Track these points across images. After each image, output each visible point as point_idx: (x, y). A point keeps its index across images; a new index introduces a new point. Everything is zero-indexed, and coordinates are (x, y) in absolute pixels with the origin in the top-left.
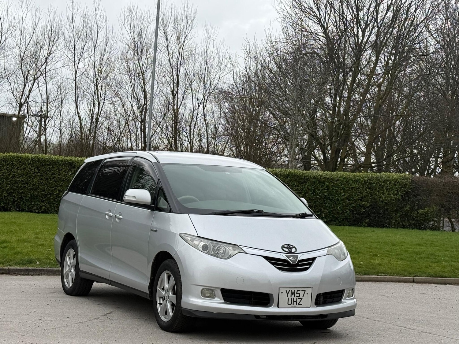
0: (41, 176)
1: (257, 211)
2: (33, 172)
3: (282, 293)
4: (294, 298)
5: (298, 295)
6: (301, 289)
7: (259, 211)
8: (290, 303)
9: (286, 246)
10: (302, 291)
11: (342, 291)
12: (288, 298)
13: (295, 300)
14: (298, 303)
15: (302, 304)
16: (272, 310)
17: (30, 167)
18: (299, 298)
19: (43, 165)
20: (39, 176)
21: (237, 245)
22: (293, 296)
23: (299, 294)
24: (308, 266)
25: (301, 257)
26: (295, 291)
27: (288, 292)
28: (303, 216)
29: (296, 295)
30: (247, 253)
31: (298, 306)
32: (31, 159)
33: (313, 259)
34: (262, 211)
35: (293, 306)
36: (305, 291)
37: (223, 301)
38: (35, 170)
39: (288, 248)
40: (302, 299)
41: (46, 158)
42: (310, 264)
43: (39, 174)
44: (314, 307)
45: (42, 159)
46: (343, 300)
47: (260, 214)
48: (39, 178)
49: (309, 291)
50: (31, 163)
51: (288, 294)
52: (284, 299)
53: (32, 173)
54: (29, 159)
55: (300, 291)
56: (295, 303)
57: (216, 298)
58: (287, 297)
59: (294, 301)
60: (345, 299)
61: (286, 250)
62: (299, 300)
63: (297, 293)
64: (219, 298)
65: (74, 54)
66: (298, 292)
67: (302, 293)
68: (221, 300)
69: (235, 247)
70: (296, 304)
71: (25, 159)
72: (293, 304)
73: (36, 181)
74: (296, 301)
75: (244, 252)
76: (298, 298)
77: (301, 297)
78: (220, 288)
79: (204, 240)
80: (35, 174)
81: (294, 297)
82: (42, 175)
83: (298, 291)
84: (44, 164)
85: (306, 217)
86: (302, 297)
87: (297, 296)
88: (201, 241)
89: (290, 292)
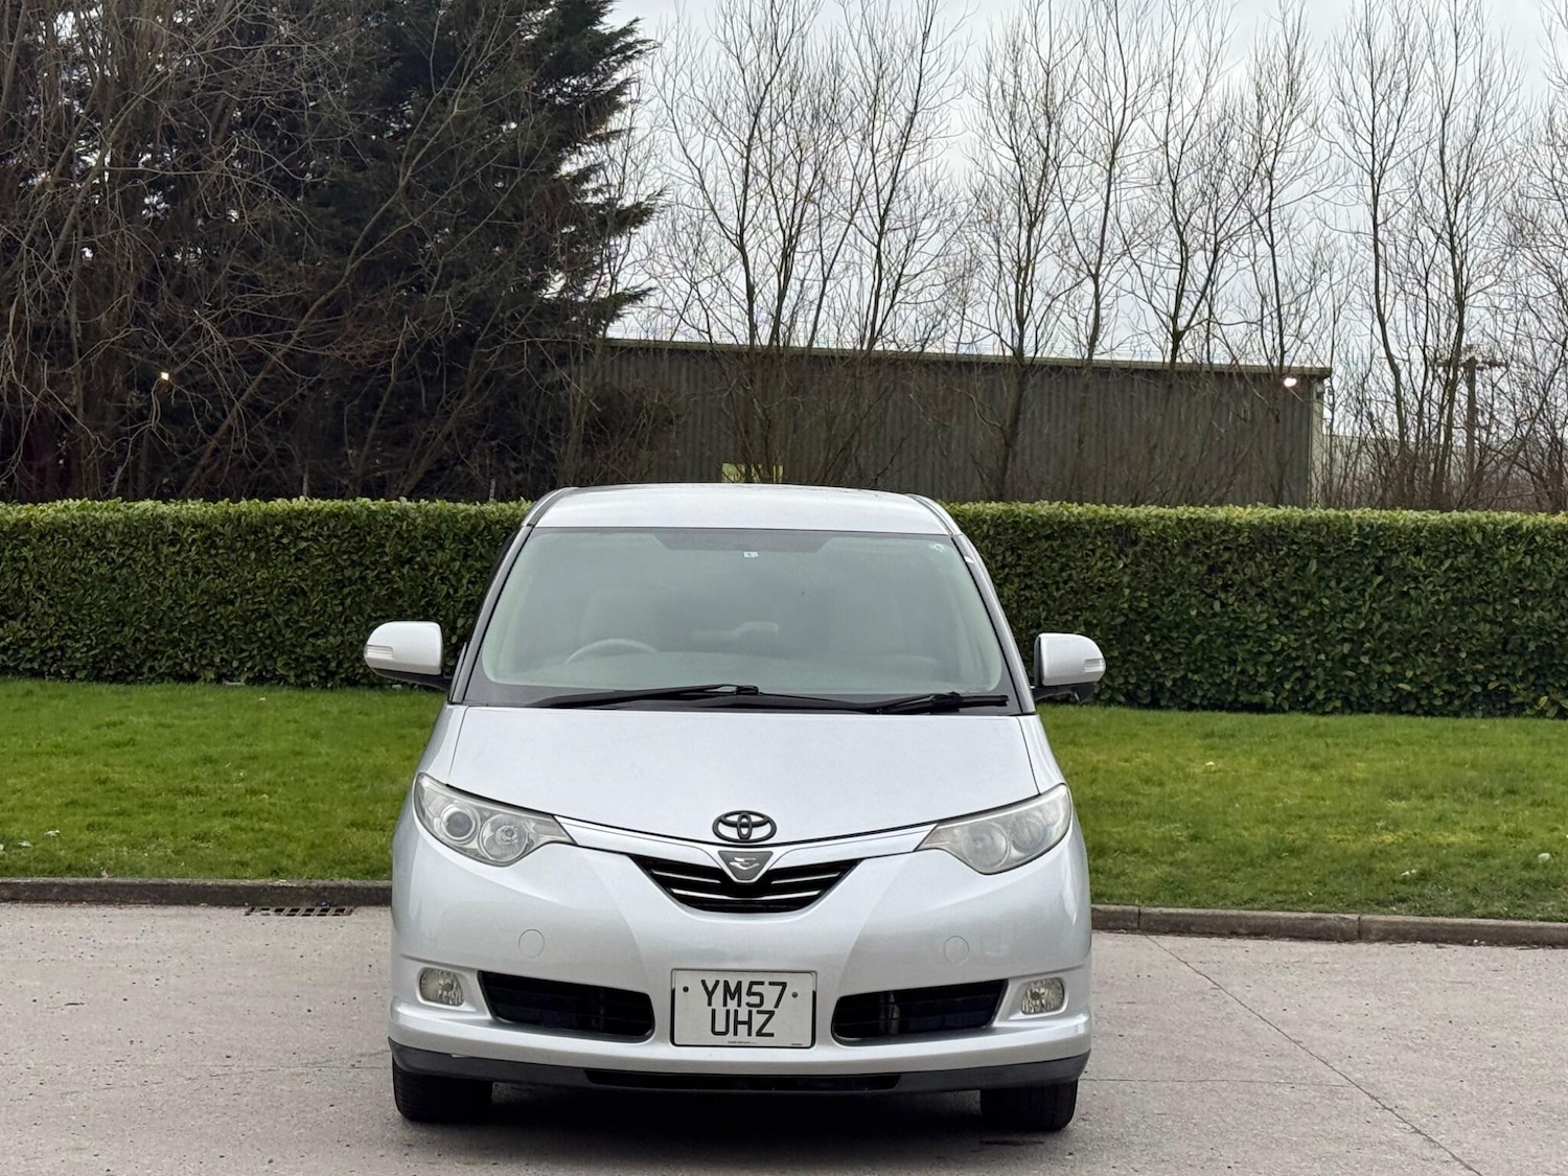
0: (1025, 575)
1: (734, 689)
2: (1000, 564)
3: (686, 989)
4: (736, 1011)
5: (755, 1000)
6: (767, 979)
7: (741, 690)
8: (721, 1027)
9: (734, 819)
10: (771, 984)
11: (996, 988)
12: (714, 1011)
13: (743, 1016)
14: (755, 1028)
15: (772, 1035)
16: (651, 1052)
17: (987, 546)
18: (759, 1012)
19: (1030, 541)
20: (1018, 576)
21: (553, 816)
22: (732, 1005)
23: (760, 995)
24: (815, 893)
25: (782, 858)
26: (739, 983)
27: (710, 989)
28: (944, 704)
29: (745, 999)
30: (574, 844)
31: (754, 1039)
32: (992, 519)
33: (846, 867)
34: (754, 691)
35: (734, 1039)
36: (784, 985)
37: (488, 1016)
38: (1004, 557)
39: (744, 825)
40: (771, 1014)
41: (1042, 516)
42: (827, 886)
43: (1020, 570)
44: (829, 1044)
45: (1027, 517)
46: (996, 1024)
47: (747, 700)
48: (1020, 583)
49: (801, 986)
50: (991, 533)
51: (710, 994)
52: (693, 1011)
53: (997, 569)
54: (985, 522)
55: (762, 983)
56: (743, 1029)
57: (464, 1007)
58: (710, 1004)
59: (737, 1023)
60: (1005, 1019)
61: (732, 833)
62: (758, 1020)
63: (750, 993)
64: (472, 1003)
66: (755, 989)
67: (770, 994)
68: (479, 1011)
69: (547, 823)
70: (750, 1034)
71: (971, 520)
72: (735, 1033)
73: (1011, 593)
74: (749, 1023)
75: (566, 839)
76: (754, 1010)
77: (768, 1005)
78: (473, 969)
79: (458, 798)
80: (1007, 570)
81: (739, 1005)
82: (1031, 574)
83: (752, 983)
84: (1031, 535)
86: (772, 1009)
87: (748, 1004)
88: (451, 801)
89: (721, 988)
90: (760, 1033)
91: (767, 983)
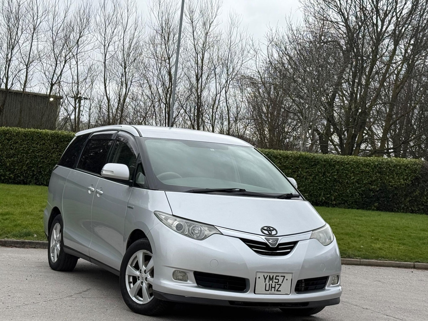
0: (59, 151)
1: (239, 190)
2: (52, 148)
3: (259, 278)
4: (272, 284)
5: (277, 281)
6: (280, 275)
7: (241, 190)
8: (267, 289)
9: (266, 228)
10: (281, 276)
11: (326, 278)
12: (266, 284)
13: (273, 286)
14: (276, 289)
15: (280, 291)
16: (248, 296)
17: (49, 142)
18: (277, 284)
19: (61, 141)
20: (57, 151)
21: (213, 226)
22: (271, 282)
24: (289, 250)
25: (282, 240)
26: (273, 276)
27: (265, 277)
28: (289, 197)
29: (274, 281)
30: (223, 235)
31: (276, 292)
32: (51, 135)
33: (295, 243)
34: (244, 190)
35: (271, 292)
36: (284, 277)
37: (196, 285)
38: (54, 146)
39: (268, 230)
40: (281, 285)
41: (65, 135)
42: (292, 248)
43: (58, 150)
44: (295, 294)
45: (61, 135)
46: (326, 288)
47: (242, 193)
48: (58, 153)
49: (289, 277)
50: (50, 138)
51: (265, 279)
52: (261, 284)
53: (51, 149)
54: (49, 135)
55: (279, 276)
56: (273, 289)
57: (188, 282)
58: (265, 282)
59: (272, 287)
60: (328, 286)
61: (266, 232)
62: (277, 286)
63: (276, 279)
64: (191, 281)
65: (105, 38)
66: (277, 278)
67: (281, 279)
68: (193, 283)
69: (211, 228)
70: (275, 291)
71: (45, 135)
72: (271, 291)
73: (55, 156)
74: (275, 288)
75: (220, 233)
76: (276, 284)
78: (191, 271)
79: (178, 219)
80: (54, 150)
81: (273, 282)
82: (61, 151)
83: (276, 276)
84: (62, 140)
85: (292, 198)
86: (281, 283)
87: (275, 282)
88: (176, 220)
89: (268, 277)
90: (277, 291)
91: (280, 276)
